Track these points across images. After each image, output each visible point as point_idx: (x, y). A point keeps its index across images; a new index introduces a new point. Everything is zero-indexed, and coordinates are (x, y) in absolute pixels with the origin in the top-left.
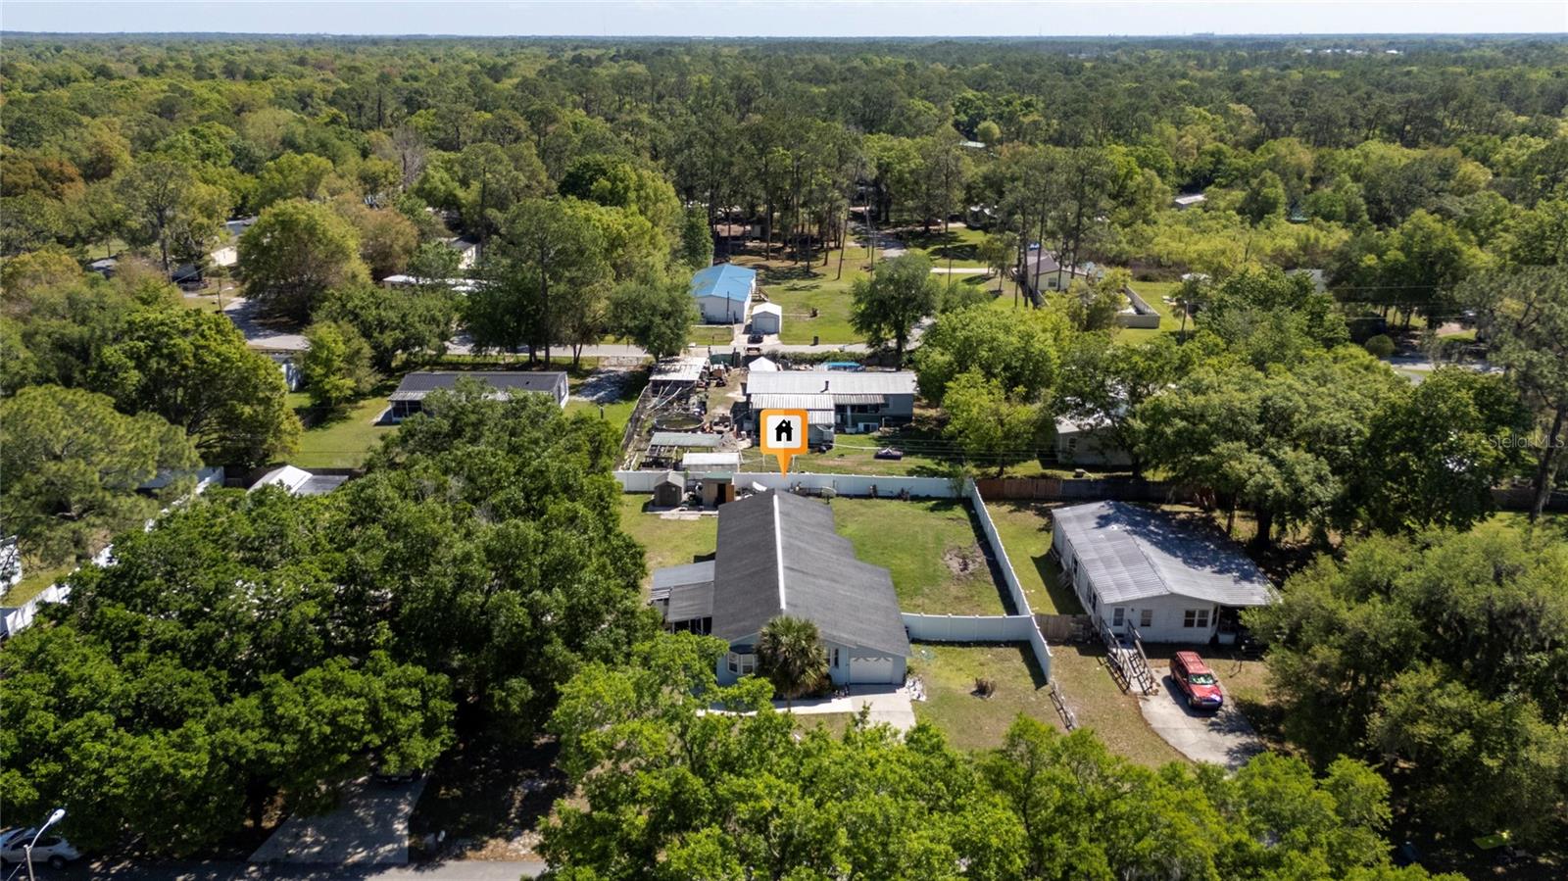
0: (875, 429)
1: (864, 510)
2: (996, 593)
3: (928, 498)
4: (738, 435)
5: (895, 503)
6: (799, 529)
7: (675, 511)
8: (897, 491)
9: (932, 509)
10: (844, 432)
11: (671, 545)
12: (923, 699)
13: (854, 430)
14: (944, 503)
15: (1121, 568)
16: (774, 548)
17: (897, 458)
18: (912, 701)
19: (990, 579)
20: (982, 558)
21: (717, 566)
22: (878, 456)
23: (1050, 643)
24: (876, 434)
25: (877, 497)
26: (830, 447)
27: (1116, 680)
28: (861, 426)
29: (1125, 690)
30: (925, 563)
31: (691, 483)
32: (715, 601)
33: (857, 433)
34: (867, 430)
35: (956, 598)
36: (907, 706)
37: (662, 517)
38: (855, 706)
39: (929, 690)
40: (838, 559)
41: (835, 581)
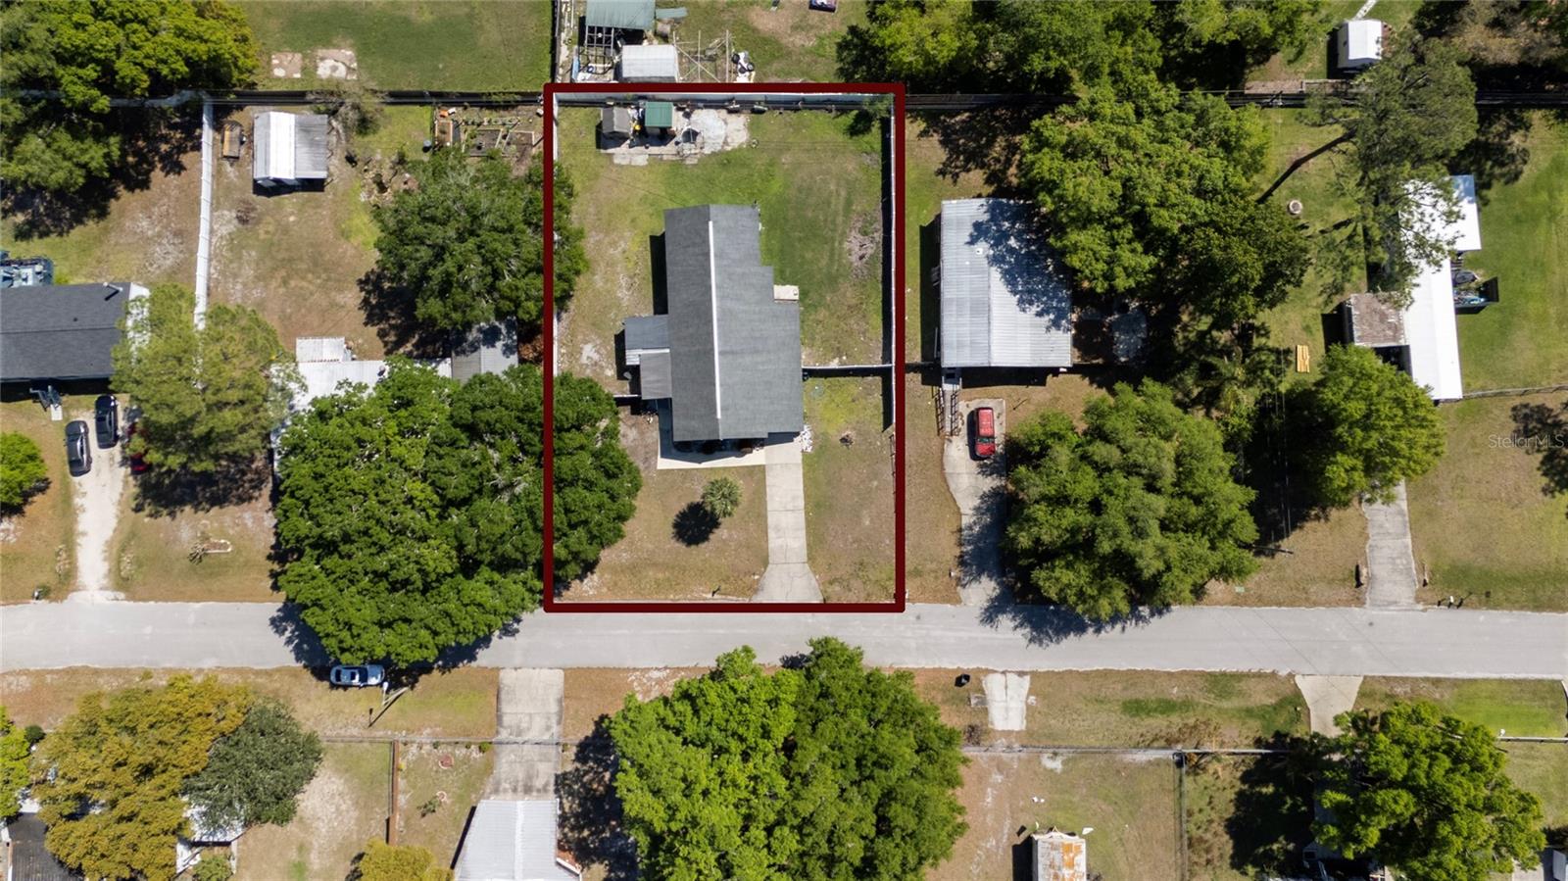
3: (851, 104)
5: (821, 116)
7: (624, 149)
9: (852, 132)
11: (629, 217)
12: (810, 450)
17: (831, 9)
18: (802, 452)
21: (671, 325)
22: (812, 7)
25: (805, 108)
27: (937, 417)
29: (940, 430)
30: (832, 252)
35: (849, 307)
36: (799, 458)
37: (616, 161)
38: (767, 457)
39: (815, 438)
40: (760, 312)
41: (756, 352)
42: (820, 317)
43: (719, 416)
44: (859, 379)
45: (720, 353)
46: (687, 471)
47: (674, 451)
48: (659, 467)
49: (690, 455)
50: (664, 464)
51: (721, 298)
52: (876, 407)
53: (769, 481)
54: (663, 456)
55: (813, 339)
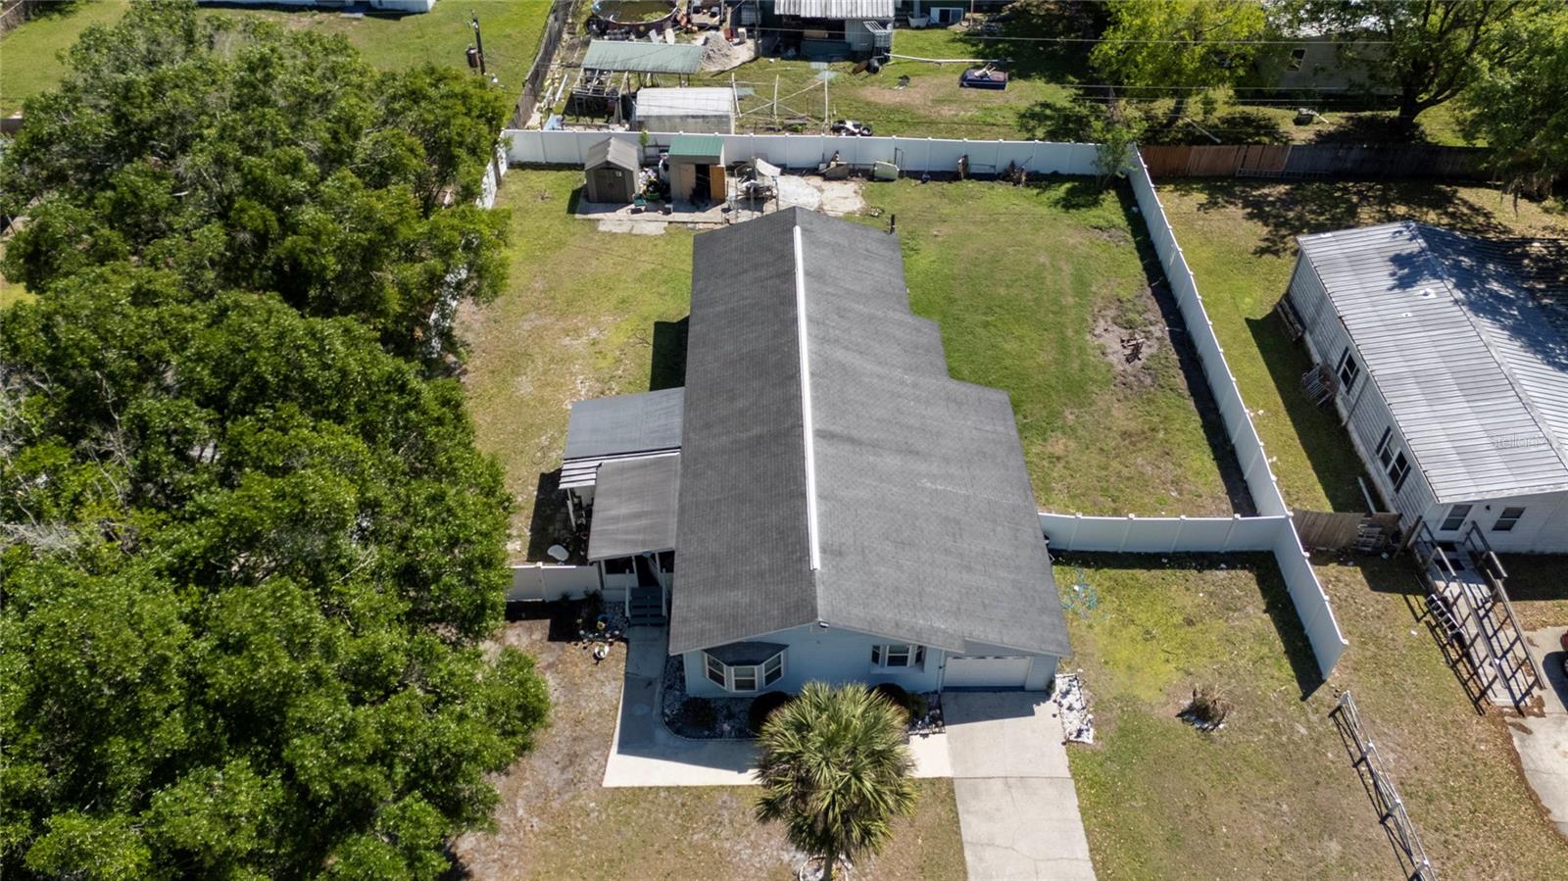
0: (957, 18)
1: (946, 209)
2: (1196, 421)
3: (1055, 178)
4: (732, 34)
5: (1001, 189)
6: (841, 313)
7: (623, 213)
8: (1002, 164)
9: (1067, 204)
10: (907, 25)
11: (614, 297)
12: (1088, 738)
13: (922, 22)
14: (1084, 190)
15: (1460, 405)
16: (794, 376)
17: (999, 86)
18: (1067, 742)
19: (1180, 381)
20: (1161, 329)
21: (689, 405)
22: (967, 82)
23: (1314, 560)
24: (960, 28)
25: (970, 176)
26: (887, 59)
27: (1453, 665)
28: (935, 12)
29: (1479, 700)
30: (1063, 345)
31: (651, 151)
32: (682, 510)
33: (930, 26)
34: (945, 21)
35: (1125, 434)
36: (1059, 762)
37: (602, 228)
38: (956, 757)
39: (1098, 707)
40: (915, 385)
41: (912, 452)
42: (1058, 449)
43: (816, 562)
44: (1192, 574)
45: (820, 434)
46: (698, 793)
47: (662, 735)
48: (611, 780)
49: (712, 745)
50: (626, 771)
51: (820, 339)
52: (1260, 638)
53: (972, 827)
54: (624, 748)
55: (1048, 490)
